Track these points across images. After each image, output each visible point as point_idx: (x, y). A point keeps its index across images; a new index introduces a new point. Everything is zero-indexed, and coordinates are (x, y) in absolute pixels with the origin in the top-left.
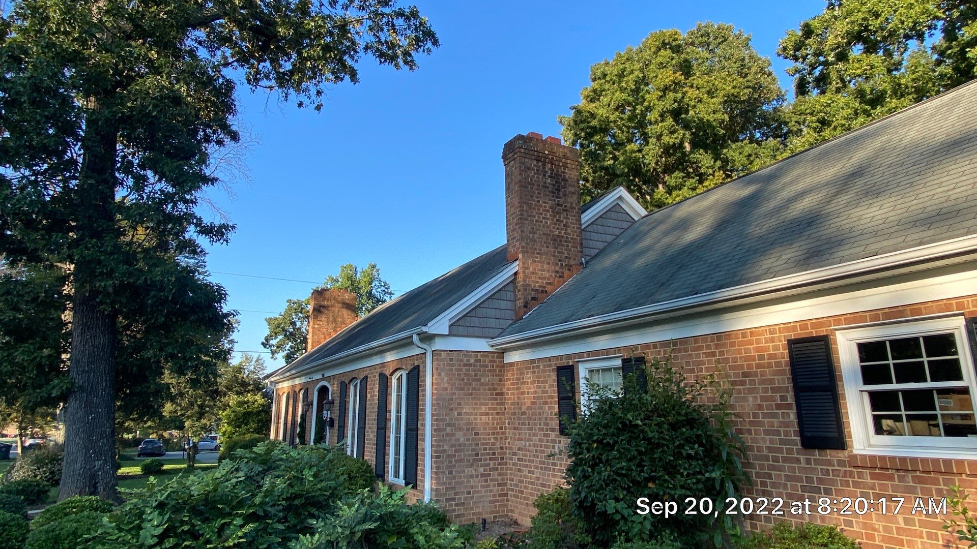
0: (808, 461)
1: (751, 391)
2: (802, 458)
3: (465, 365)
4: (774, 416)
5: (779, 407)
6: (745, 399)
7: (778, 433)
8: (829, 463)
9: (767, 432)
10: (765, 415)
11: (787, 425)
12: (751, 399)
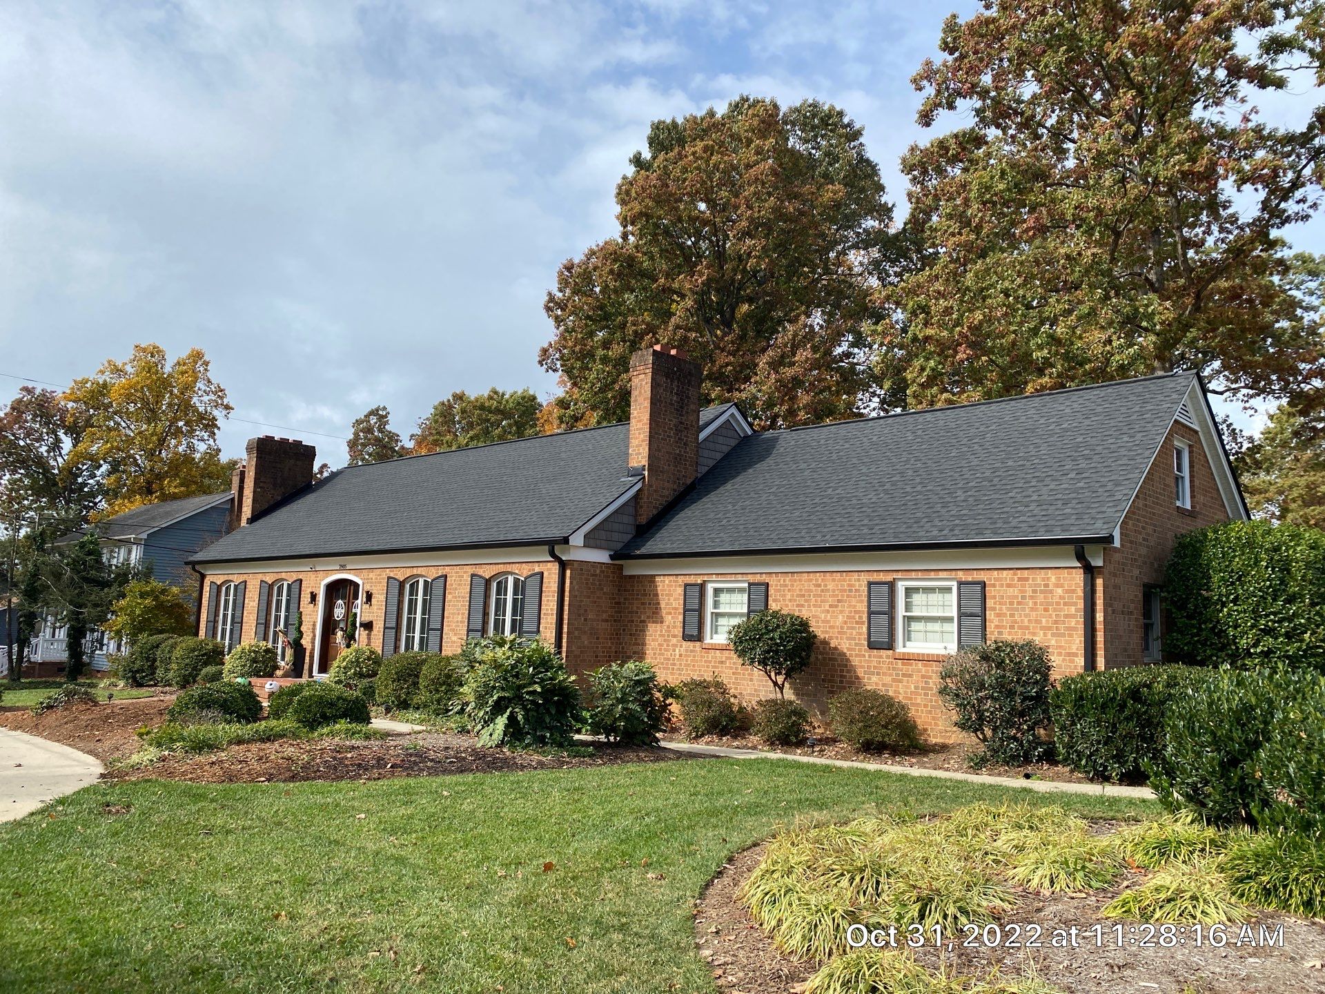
0: (870, 656)
1: (841, 612)
2: (867, 654)
3: (593, 575)
4: (853, 628)
5: (857, 623)
6: (836, 617)
7: (855, 639)
8: (881, 657)
9: (848, 639)
10: (848, 628)
11: (860, 634)
12: (840, 617)
